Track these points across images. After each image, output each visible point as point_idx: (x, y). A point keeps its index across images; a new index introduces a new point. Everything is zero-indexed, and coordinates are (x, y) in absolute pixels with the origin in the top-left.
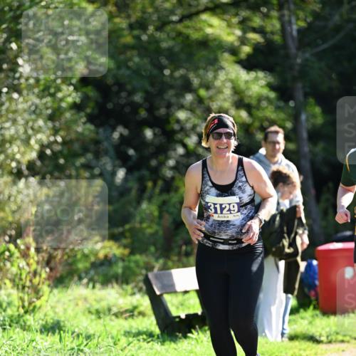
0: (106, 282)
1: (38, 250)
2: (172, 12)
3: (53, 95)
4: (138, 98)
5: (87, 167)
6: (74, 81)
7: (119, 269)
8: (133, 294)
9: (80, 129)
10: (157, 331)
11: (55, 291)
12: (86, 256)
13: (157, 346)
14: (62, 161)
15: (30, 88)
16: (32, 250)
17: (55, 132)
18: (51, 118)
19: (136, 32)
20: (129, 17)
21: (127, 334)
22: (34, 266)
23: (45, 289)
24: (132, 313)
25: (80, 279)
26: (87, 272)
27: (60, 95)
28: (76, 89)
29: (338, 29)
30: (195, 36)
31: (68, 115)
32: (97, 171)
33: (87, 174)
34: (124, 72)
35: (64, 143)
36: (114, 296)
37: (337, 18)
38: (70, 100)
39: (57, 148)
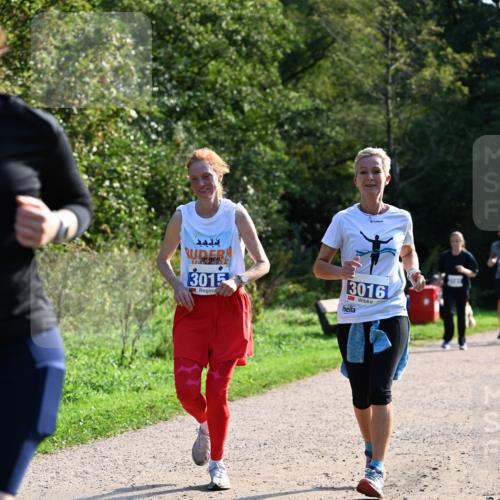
0: (295, 306)
1: (258, 288)
2: (332, 160)
3: (267, 206)
4: (314, 206)
5: (284, 244)
6: (278, 197)
7: (301, 299)
8: (309, 313)
9: (281, 224)
10: (322, 332)
11: (268, 311)
12: (284, 293)
13: (322, 341)
14: (271, 241)
15: (253, 201)
16: (255, 289)
17: (267, 225)
18: (265, 217)
19: (312, 171)
20: (307, 163)
21: (307, 335)
22: (256, 297)
23: (262, 310)
24: (308, 323)
25: (281, 304)
26: (284, 300)
27: (270, 205)
28: (279, 202)
29: (421, 169)
30: (343, 173)
31: (275, 216)
32: (290, 246)
33: (284, 248)
34: (305, 193)
35: (273, 231)
36: (299, 314)
37: (421, 164)
38: (276, 208)
39: (269, 234)
